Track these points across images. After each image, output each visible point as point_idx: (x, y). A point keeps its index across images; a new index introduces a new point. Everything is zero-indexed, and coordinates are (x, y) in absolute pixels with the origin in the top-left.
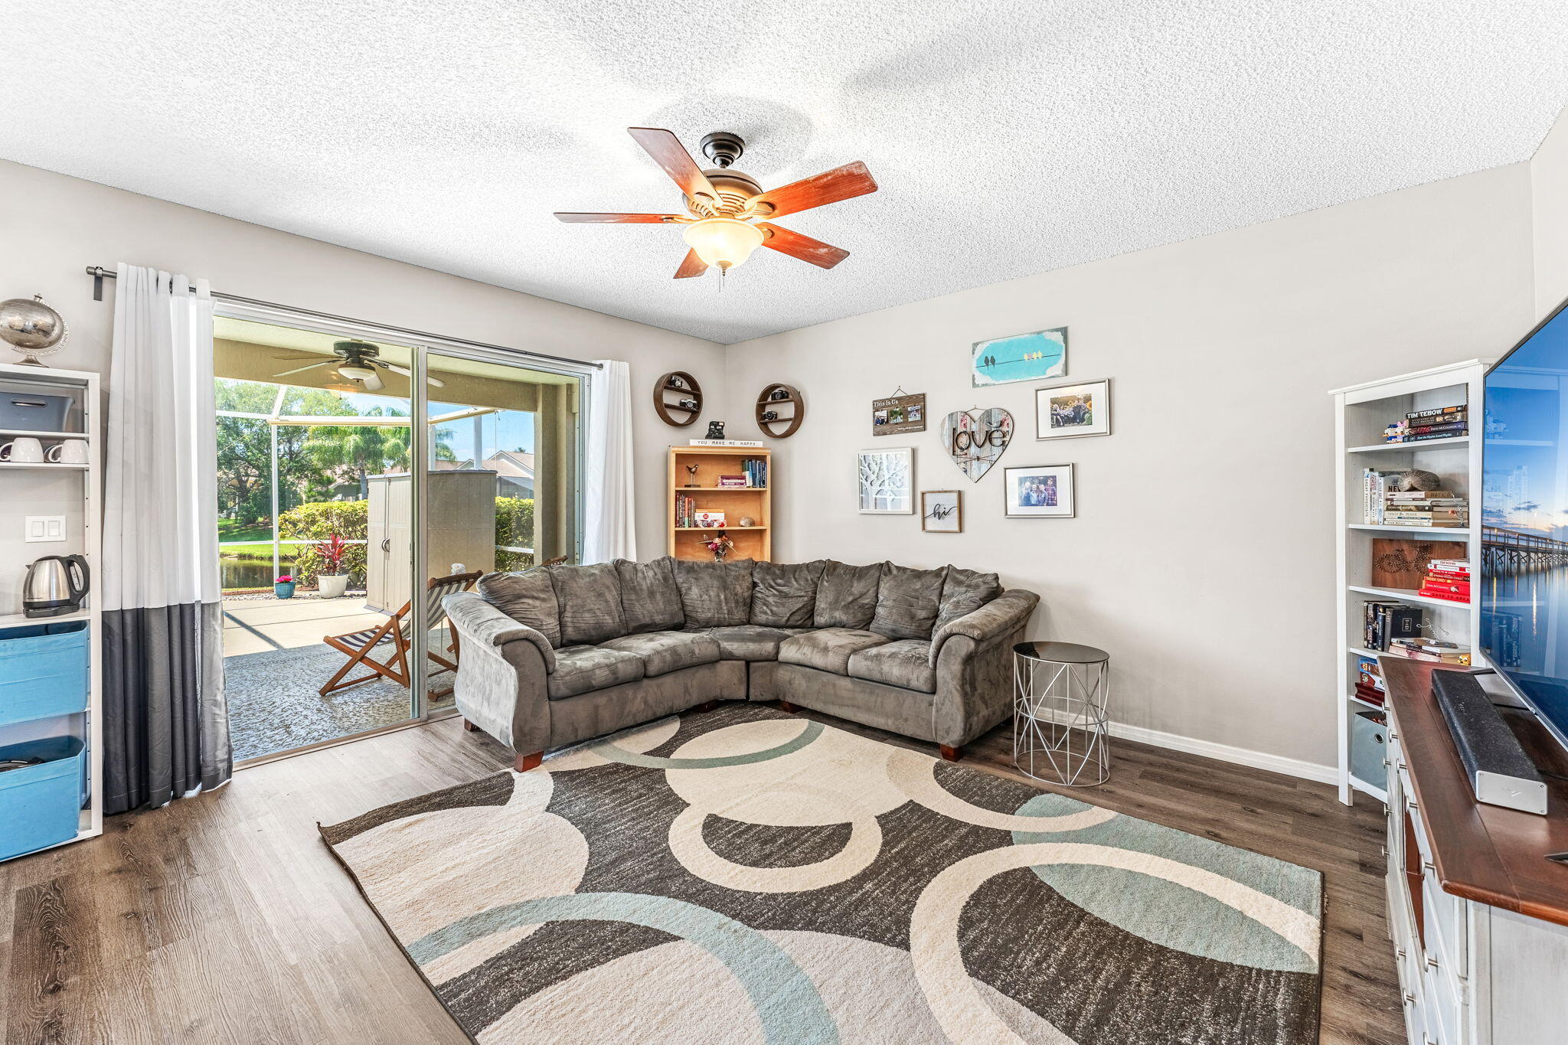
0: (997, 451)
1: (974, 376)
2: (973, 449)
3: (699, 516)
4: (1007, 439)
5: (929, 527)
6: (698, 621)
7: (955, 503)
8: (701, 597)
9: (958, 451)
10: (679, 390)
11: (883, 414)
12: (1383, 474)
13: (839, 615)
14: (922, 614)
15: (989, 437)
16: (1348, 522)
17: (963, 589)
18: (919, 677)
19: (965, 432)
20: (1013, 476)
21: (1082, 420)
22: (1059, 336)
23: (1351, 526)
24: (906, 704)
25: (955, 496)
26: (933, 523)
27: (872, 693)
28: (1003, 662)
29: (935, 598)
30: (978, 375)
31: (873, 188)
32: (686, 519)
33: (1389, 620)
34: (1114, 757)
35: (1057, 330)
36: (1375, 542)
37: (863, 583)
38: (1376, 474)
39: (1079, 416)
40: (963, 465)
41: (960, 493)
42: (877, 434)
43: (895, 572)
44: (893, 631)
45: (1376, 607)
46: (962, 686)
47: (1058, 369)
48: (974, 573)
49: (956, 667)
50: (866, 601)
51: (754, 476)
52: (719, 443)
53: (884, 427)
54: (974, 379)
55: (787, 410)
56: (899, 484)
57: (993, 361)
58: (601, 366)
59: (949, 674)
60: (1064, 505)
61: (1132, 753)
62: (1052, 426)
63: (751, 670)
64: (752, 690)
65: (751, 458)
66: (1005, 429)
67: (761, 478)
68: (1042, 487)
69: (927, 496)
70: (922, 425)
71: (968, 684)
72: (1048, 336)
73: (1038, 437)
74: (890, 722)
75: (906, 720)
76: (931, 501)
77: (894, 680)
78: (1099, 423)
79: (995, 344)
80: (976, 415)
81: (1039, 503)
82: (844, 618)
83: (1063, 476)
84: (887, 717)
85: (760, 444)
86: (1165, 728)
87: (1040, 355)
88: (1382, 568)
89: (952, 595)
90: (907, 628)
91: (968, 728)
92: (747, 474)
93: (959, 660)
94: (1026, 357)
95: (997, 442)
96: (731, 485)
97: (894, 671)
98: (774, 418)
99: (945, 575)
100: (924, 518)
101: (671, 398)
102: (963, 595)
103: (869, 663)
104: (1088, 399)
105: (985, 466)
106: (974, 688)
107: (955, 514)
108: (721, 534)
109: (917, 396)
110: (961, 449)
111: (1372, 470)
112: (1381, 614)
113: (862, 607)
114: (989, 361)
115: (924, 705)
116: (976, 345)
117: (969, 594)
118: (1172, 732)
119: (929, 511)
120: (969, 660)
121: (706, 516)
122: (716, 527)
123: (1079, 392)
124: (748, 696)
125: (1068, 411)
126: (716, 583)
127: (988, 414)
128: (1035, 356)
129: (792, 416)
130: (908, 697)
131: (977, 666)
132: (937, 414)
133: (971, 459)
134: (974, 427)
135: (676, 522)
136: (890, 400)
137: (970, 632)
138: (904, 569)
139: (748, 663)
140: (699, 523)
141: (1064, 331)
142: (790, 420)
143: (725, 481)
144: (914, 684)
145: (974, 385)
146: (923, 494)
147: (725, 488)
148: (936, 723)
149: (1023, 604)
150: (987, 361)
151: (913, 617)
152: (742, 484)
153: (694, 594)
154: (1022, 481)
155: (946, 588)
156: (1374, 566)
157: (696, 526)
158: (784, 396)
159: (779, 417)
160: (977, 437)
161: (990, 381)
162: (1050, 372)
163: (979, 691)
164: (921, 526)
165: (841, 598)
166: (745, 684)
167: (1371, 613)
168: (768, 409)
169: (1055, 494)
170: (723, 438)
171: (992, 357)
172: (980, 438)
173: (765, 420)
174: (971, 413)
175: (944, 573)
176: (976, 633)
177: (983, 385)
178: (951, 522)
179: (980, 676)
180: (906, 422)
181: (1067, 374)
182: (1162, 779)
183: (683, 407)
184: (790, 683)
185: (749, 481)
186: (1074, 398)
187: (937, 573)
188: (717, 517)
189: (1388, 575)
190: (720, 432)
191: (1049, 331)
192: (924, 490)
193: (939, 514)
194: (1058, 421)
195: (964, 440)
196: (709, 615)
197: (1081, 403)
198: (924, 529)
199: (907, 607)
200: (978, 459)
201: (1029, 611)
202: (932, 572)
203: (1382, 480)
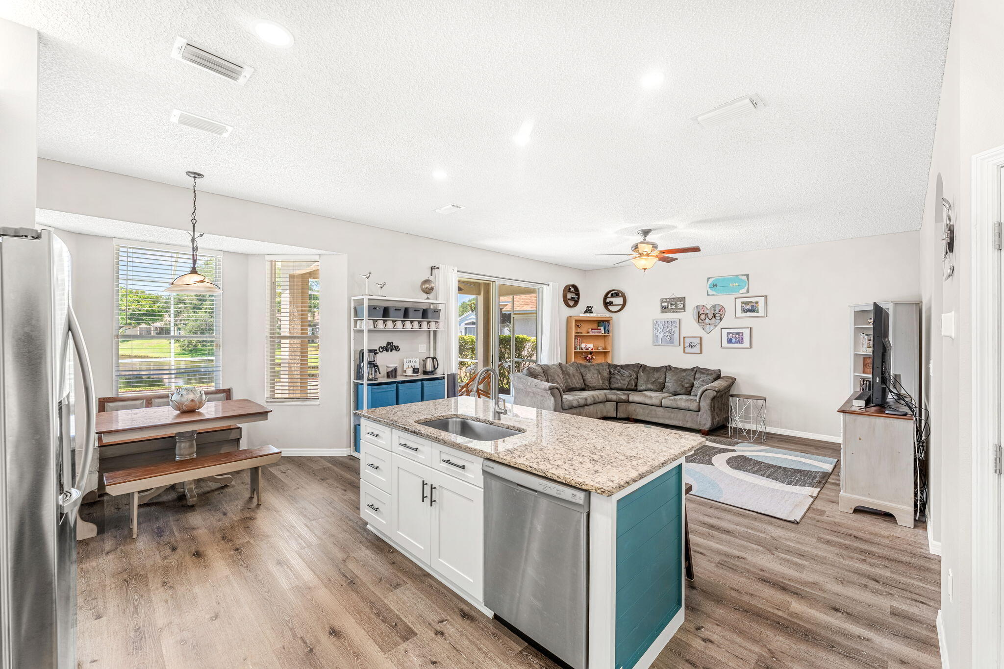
0: (717, 321)
1: (708, 291)
2: (707, 321)
3: (583, 346)
4: (722, 317)
5: (686, 351)
6: (591, 387)
7: (699, 342)
8: (592, 378)
9: (700, 321)
10: (572, 292)
11: (666, 304)
12: (867, 335)
13: (650, 386)
14: (687, 385)
15: (714, 316)
16: (855, 351)
17: (705, 375)
18: (694, 406)
19: (703, 313)
20: (725, 332)
21: (754, 311)
22: (745, 278)
23: (856, 353)
24: (688, 415)
25: (699, 338)
26: (688, 350)
27: (672, 413)
28: (723, 402)
29: (692, 379)
30: (709, 290)
31: (700, 251)
32: (578, 346)
33: (868, 385)
34: (766, 437)
35: (744, 275)
36: (864, 358)
37: (659, 373)
38: (865, 335)
39: (753, 310)
40: (702, 327)
41: (701, 338)
42: (662, 312)
43: (673, 369)
44: (675, 391)
45: (864, 381)
46: (711, 408)
47: (744, 290)
48: (709, 370)
49: (708, 401)
50: (661, 381)
51: (605, 329)
52: (591, 315)
53: (666, 310)
54: (708, 292)
55: (618, 301)
56: (673, 334)
57: (716, 286)
58: (549, 285)
59: (705, 404)
60: (746, 343)
61: (774, 436)
62: (742, 312)
63: (618, 406)
64: (618, 414)
65: (603, 321)
66: (721, 313)
67: (608, 330)
68: (737, 336)
69: (686, 339)
70: (683, 309)
71: (712, 408)
72: (740, 277)
73: (736, 317)
74: (680, 423)
75: (687, 421)
76: (688, 341)
77: (682, 407)
78: (762, 311)
79: (717, 279)
80: (709, 307)
81: (736, 343)
82: (652, 387)
83: (746, 333)
84: (679, 420)
85: (608, 316)
86: (786, 428)
87: (737, 284)
88: (866, 367)
89: (700, 378)
90: (680, 390)
91: (713, 424)
92: (602, 328)
93: (710, 399)
94: (731, 285)
95: (718, 318)
96: (595, 333)
97: (683, 404)
98: (611, 303)
99: (696, 371)
100: (684, 348)
101: (569, 296)
102: (704, 377)
103: (671, 401)
104: (757, 303)
105: (712, 328)
106: (714, 410)
107: (699, 346)
108: (591, 353)
109: (682, 298)
110: (702, 320)
111: (863, 333)
112: (865, 383)
113: (659, 383)
114: (715, 286)
115: (695, 416)
116: (709, 279)
117: (708, 377)
118: (789, 429)
119: (687, 345)
120: (713, 399)
121: (586, 346)
122: (590, 350)
123: (754, 300)
124: (617, 415)
125: (749, 307)
126: (596, 372)
127: (714, 306)
128: (735, 285)
129: (622, 303)
130: (688, 413)
131: (715, 402)
132: (690, 306)
133: (706, 324)
134: (708, 312)
135: (575, 348)
136: (669, 299)
137: (714, 389)
138: (677, 368)
139: (617, 403)
140: (583, 348)
141: (747, 276)
142: (621, 305)
143: (593, 331)
144: (691, 408)
145: (708, 295)
146: (684, 338)
147: (593, 334)
148: (700, 422)
149: (731, 381)
150: (714, 285)
151: (683, 386)
152: (600, 332)
153: (588, 377)
154: (728, 334)
155: (696, 375)
156: (863, 367)
157: (582, 350)
158: (617, 295)
159: (614, 304)
160: (709, 315)
161: (715, 293)
162: (741, 291)
163: (716, 411)
164: (683, 351)
165: (650, 379)
166: (616, 411)
167: (862, 382)
168: (608, 300)
169: (742, 339)
170: (592, 313)
171: (716, 284)
172: (710, 316)
173: (607, 304)
174: (706, 306)
175: (695, 369)
176: (717, 389)
177: (712, 295)
178: (697, 349)
179: (716, 406)
180: (676, 308)
181: (748, 293)
182: (785, 442)
183: (572, 299)
184: (635, 410)
185: (603, 331)
186: (751, 302)
187: (693, 369)
188: (590, 346)
189: (868, 370)
190: (591, 310)
191: (741, 275)
192: (685, 336)
193: (691, 346)
194: (745, 311)
195: (703, 317)
196: (595, 385)
197: (754, 304)
198: (684, 352)
199: (681, 383)
200: (709, 324)
201: (733, 383)
202: (689, 369)
203: (866, 337)
